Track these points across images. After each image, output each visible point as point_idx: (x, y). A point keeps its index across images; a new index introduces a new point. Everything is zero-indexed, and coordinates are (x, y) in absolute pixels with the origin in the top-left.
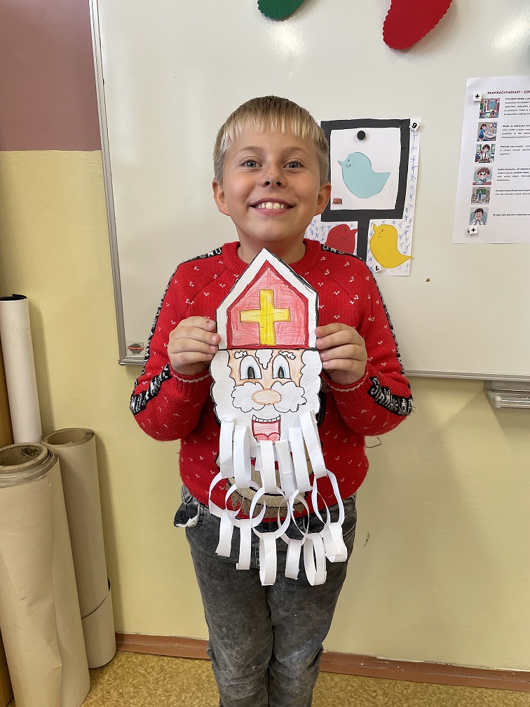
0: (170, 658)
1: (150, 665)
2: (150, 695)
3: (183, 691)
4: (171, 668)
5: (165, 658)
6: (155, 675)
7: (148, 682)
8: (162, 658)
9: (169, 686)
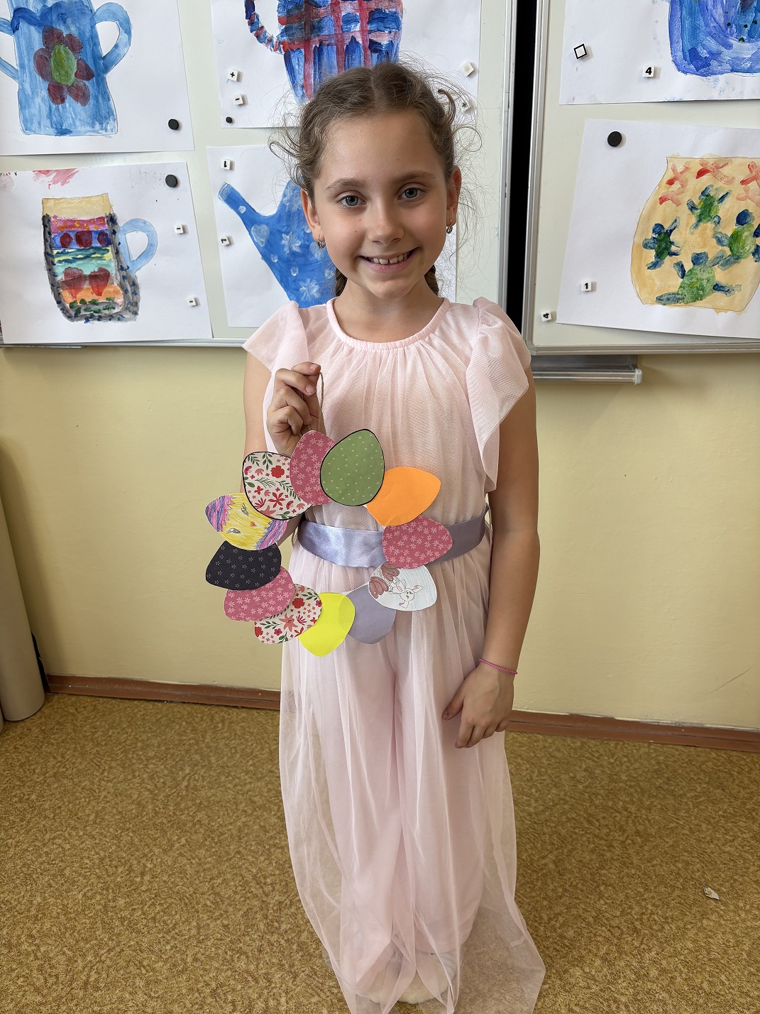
0: (105, 699)
1: (82, 706)
2: (74, 731)
3: (112, 727)
4: (106, 707)
5: (101, 699)
6: (86, 713)
7: (77, 721)
8: (97, 699)
9: (98, 723)
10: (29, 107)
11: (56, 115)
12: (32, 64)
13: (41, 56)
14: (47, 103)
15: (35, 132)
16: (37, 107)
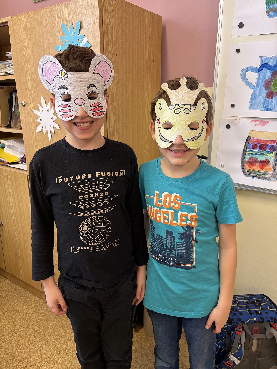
10: (255, 99)
11: (267, 103)
12: (263, 84)
13: (268, 81)
14: (264, 99)
15: (255, 109)
16: (259, 100)
